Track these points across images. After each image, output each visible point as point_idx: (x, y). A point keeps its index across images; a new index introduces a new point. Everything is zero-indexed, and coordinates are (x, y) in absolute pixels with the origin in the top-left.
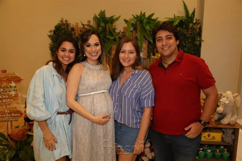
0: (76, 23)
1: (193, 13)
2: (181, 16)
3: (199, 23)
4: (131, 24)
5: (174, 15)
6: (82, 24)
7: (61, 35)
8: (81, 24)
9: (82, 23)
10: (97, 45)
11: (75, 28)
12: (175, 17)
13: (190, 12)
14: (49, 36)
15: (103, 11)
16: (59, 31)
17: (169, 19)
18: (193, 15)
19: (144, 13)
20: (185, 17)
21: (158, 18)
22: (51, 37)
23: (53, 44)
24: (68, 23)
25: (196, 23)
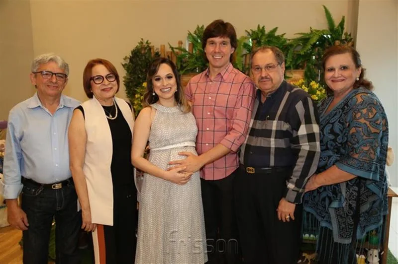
0: (161, 46)
1: (342, 24)
2: (321, 30)
3: (351, 39)
4: (242, 44)
5: (311, 28)
6: (171, 47)
7: (140, 63)
8: (169, 46)
9: (171, 45)
10: (169, 77)
11: (160, 53)
12: (312, 31)
13: (337, 23)
14: (123, 65)
15: (200, 27)
16: (138, 57)
17: (302, 35)
18: (340, 28)
19: (263, 27)
20: (327, 31)
21: (284, 34)
22: (127, 66)
23: (129, 77)
24: (150, 45)
25: (346, 39)
